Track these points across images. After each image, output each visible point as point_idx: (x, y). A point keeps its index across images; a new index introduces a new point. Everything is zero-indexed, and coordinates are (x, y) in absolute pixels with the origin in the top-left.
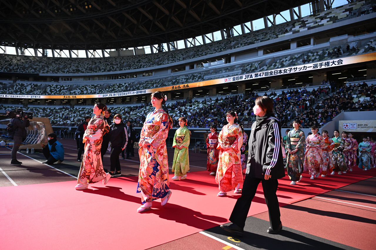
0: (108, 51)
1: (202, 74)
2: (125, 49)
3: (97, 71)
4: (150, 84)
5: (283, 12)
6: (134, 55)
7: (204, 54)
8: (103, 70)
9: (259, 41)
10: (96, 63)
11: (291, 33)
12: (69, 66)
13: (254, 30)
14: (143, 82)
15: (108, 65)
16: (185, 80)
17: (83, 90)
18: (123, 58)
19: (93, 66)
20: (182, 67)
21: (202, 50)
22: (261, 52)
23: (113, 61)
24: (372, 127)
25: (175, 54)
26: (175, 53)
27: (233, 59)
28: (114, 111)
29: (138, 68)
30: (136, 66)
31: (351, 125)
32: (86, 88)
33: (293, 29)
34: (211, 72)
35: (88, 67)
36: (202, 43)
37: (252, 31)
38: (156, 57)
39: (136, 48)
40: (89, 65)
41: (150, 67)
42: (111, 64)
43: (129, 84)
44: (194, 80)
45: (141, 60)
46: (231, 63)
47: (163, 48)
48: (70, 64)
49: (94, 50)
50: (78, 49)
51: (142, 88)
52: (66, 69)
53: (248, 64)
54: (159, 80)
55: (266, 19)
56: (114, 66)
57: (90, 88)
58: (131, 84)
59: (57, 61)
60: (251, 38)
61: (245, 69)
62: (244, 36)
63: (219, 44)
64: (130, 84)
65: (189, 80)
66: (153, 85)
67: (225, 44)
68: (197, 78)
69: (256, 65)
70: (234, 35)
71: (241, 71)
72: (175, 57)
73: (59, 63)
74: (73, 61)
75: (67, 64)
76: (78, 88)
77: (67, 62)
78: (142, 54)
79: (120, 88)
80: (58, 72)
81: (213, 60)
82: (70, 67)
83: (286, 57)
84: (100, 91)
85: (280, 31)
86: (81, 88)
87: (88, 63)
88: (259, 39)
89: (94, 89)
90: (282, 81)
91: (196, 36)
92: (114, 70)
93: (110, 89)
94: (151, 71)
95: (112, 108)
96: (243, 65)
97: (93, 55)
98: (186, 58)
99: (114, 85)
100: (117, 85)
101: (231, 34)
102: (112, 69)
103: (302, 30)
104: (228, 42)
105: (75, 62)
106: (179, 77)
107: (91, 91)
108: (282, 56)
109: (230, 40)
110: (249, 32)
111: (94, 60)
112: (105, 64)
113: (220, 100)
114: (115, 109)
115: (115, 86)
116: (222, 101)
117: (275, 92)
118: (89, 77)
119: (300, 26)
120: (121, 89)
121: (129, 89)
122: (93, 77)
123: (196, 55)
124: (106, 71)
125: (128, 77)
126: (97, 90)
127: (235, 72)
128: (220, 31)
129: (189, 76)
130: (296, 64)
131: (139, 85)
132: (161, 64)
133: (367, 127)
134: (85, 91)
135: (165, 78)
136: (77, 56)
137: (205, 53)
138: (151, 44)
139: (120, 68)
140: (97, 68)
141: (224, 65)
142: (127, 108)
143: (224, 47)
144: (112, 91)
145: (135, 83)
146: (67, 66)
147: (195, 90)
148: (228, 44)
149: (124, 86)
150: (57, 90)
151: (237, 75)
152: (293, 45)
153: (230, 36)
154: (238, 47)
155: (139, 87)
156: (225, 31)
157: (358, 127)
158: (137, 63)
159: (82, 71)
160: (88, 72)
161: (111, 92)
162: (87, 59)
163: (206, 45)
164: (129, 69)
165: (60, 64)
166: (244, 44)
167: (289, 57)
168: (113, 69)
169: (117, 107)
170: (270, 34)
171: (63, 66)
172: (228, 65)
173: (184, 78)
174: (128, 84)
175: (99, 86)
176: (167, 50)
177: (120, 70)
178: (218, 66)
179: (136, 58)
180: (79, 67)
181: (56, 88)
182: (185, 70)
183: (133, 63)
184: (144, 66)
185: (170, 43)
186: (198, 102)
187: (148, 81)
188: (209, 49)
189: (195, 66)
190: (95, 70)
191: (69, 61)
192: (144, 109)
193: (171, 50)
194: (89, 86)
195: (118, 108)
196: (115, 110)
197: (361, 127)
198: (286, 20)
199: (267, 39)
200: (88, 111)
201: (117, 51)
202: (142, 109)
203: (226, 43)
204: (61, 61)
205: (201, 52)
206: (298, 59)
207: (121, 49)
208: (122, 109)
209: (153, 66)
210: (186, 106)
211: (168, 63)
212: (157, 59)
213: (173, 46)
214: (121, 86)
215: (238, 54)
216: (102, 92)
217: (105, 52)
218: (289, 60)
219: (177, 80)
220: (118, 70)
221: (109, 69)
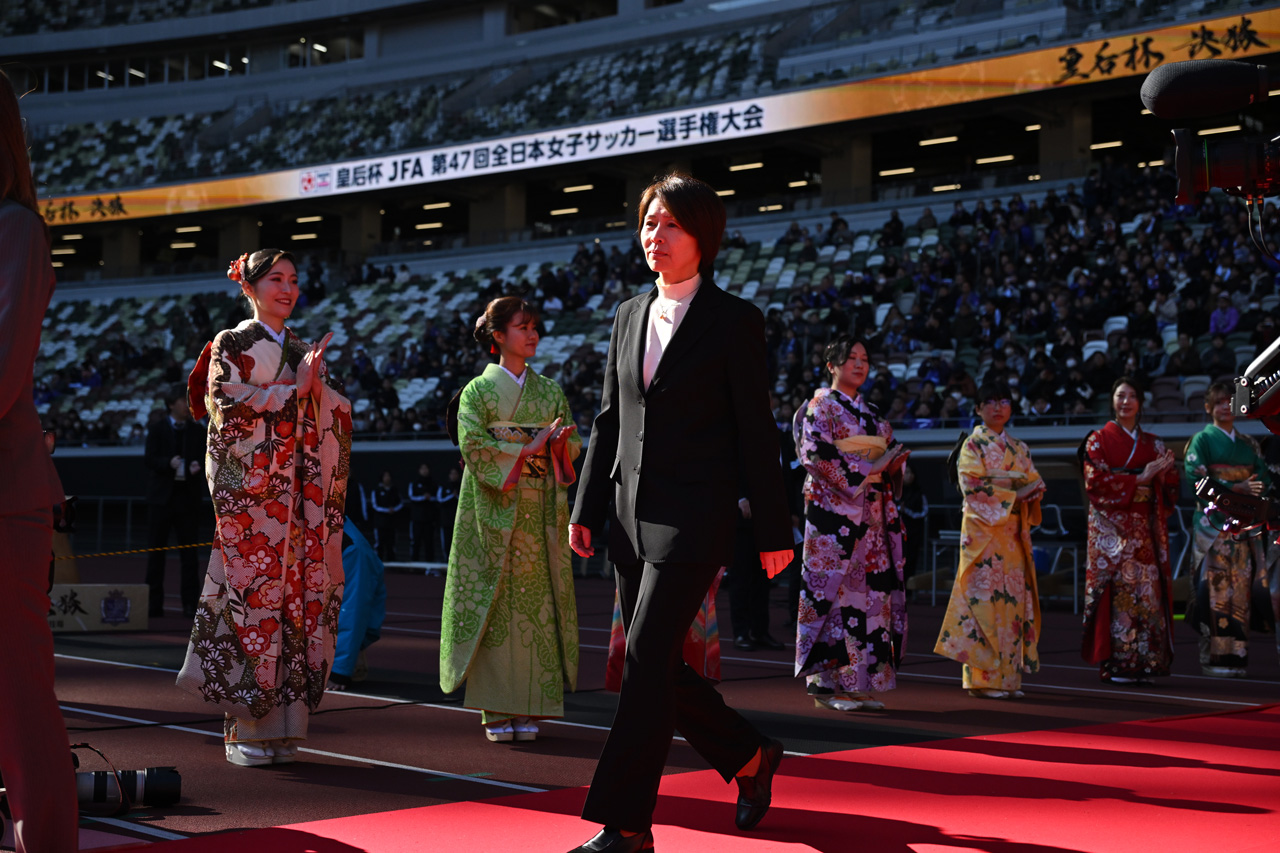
1: (751, 40)
4: (356, 119)
14: (293, 108)
28: (98, 331)
29: (242, 6)
34: (817, 22)
43: (192, 127)
44: (703, 84)
51: (303, 150)
54: (416, 93)
58: (207, 121)
64: (196, 122)
65: (659, 88)
66: (380, 126)
79: (123, 159)
92: (64, 19)
93: (48, 165)
94: (354, 26)
95: (75, 304)
99: (71, 136)
100: (100, 136)
102: (48, 15)
106: (573, 65)
113: (919, 230)
114: (105, 312)
115: (87, 143)
116: (931, 238)
120: (135, 163)
121: (194, 159)
125: (175, 75)
129: (650, 58)
131: (266, 132)
135: (470, 77)
139: (112, 7)
144: (67, 176)
145: (239, 119)
147: (709, 163)
149: (153, 137)
155: (271, 143)
161: (56, 185)
168: (57, 14)
169: (118, 303)
173: (621, 74)
174: (179, 124)
177: (111, 20)
186: (753, 251)
187: (333, 101)
192: (342, 311)
195: (126, 307)
196: (106, 325)
202: (317, 310)
208: (154, 310)
214: (133, 139)
219: (567, 86)
220: (98, 21)
221: (22, 12)
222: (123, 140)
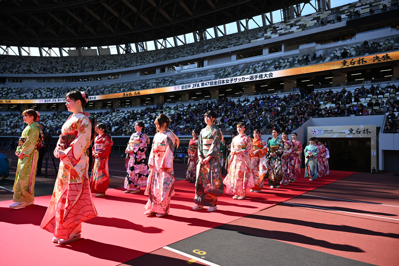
0: (67, 49)
1: (174, 78)
2: (87, 48)
3: (54, 72)
4: (117, 88)
5: (255, 17)
6: (98, 55)
7: (176, 57)
8: (61, 71)
9: (232, 45)
10: (51, 63)
11: (263, 38)
12: (18, 65)
13: (227, 34)
14: (108, 86)
15: (67, 65)
16: (156, 84)
17: (37, 94)
18: (84, 58)
19: (49, 66)
20: (152, 71)
21: (174, 53)
22: (234, 57)
23: (72, 61)
24: (337, 133)
25: (144, 56)
26: (144, 54)
27: (206, 63)
29: (102, 70)
30: (101, 67)
31: (318, 131)
32: (40, 91)
33: (265, 35)
34: (183, 76)
35: (42, 67)
36: (174, 46)
37: (225, 35)
38: (123, 58)
39: (100, 47)
40: (43, 65)
41: (116, 69)
42: (70, 64)
43: (92, 88)
44: (165, 84)
45: (106, 61)
46: (204, 67)
47: (131, 49)
48: (20, 63)
49: (50, 48)
50: (29, 46)
51: (108, 92)
52: (14, 69)
53: (221, 69)
54: (126, 84)
55: (239, 23)
56: (74, 67)
57: (45, 92)
59: (3, 59)
60: (225, 42)
61: (218, 73)
62: (217, 40)
63: (191, 46)
64: (93, 87)
65: (159, 85)
66: (120, 89)
67: (197, 47)
68: (168, 82)
69: (230, 70)
70: (206, 38)
71: (214, 76)
72: (145, 59)
73: (5, 62)
74: (23, 59)
75: (15, 63)
76: (30, 91)
77: (16, 60)
78: (107, 54)
80: (4, 71)
81: (185, 63)
82: (20, 67)
83: (258, 62)
84: (57, 95)
85: (252, 36)
86: (34, 91)
87: (42, 62)
88: (232, 44)
89: (50, 93)
90: (255, 87)
91: (167, 38)
92: (74, 71)
94: (118, 74)
96: (216, 70)
97: (49, 54)
98: (156, 61)
100: (78, 89)
101: (204, 37)
103: (273, 36)
104: (201, 45)
105: (26, 60)
106: (149, 81)
107: (46, 95)
108: (254, 62)
109: (202, 43)
110: (222, 35)
111: (50, 59)
112: (63, 64)
113: (193, 106)
116: (194, 107)
117: (249, 98)
118: (44, 79)
119: (272, 32)
121: (92, 93)
122: (49, 79)
123: (167, 58)
124: (65, 72)
125: (91, 80)
126: (53, 94)
127: (208, 77)
128: (192, 33)
129: (159, 80)
130: (268, 70)
131: (103, 89)
132: (128, 66)
133: (333, 133)
134: (38, 95)
135: (134, 82)
136: (29, 54)
137: (177, 55)
138: (118, 44)
139: (82, 69)
140: (53, 68)
141: (197, 69)
142: (90, 115)
143: (197, 51)
145: (99, 87)
146: (15, 66)
147: (166, 95)
148: (200, 47)
149: (86, 89)
150: (3, 93)
151: (210, 80)
152: (266, 51)
153: (203, 38)
154: (211, 51)
155: (104, 91)
156: (197, 33)
157: (325, 133)
158: (101, 64)
159: (35, 71)
160: (42, 73)
162: (41, 58)
163: (178, 47)
164: (92, 71)
165: (7, 63)
166: (217, 48)
167: (262, 63)
168: (73, 70)
170: (243, 39)
171: (10, 65)
172: (201, 69)
173: (155, 82)
174: (91, 87)
175: (57, 89)
176: (135, 52)
177: (82, 71)
178: (190, 70)
179: (100, 59)
180: (31, 66)
181: (2, 90)
182: (155, 73)
183: (97, 65)
184: (109, 67)
185: (139, 43)
186: (170, 108)
187: (114, 85)
188: (181, 52)
189: (166, 69)
190: (50, 71)
191: (19, 59)
192: (110, 116)
193: (140, 51)
194: (43, 89)
197: (328, 133)
198: (258, 26)
199: (240, 43)
200: (43, 118)
201: (77, 50)
202: (107, 116)
203: (199, 46)
204: (7, 59)
205: (172, 54)
206: (269, 65)
207: (83, 48)
209: (120, 68)
210: (157, 112)
211: (136, 65)
212: (124, 60)
213: (142, 47)
214: (83, 89)
215: (211, 58)
216: (60, 96)
217: (63, 51)
218: (262, 66)
219: (147, 84)
220: (79, 72)
221: (68, 70)
222: (82, 90)
